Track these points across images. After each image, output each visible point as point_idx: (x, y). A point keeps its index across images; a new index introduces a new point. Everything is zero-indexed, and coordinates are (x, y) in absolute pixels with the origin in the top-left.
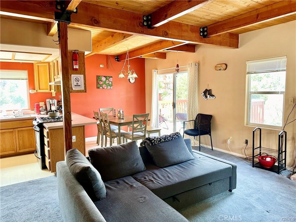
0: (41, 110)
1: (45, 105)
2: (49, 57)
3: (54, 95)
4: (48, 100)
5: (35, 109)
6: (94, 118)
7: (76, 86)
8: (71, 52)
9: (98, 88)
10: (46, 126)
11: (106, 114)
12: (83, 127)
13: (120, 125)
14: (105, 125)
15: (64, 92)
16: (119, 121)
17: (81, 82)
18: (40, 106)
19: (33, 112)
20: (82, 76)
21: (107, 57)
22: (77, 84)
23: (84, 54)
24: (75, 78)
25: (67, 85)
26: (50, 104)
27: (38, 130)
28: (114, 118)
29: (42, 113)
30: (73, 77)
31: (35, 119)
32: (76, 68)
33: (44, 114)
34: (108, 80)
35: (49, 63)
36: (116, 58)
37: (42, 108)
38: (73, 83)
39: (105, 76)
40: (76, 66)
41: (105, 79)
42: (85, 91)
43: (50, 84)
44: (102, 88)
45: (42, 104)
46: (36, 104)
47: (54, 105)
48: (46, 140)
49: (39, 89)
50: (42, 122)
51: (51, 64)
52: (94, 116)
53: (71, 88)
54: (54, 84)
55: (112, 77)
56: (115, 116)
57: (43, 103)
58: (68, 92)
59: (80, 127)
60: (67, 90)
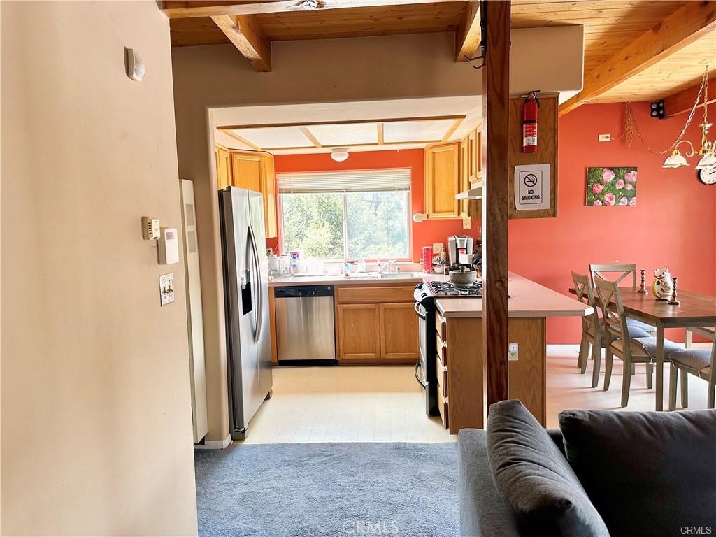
0: (435, 263)
1: (446, 250)
2: (458, 125)
3: (467, 225)
4: (453, 238)
5: (423, 259)
6: (572, 291)
7: (525, 198)
8: (518, 99)
9: (590, 203)
10: (441, 307)
11: (614, 284)
12: (540, 321)
13: (662, 323)
14: (607, 317)
15: (490, 217)
16: (658, 309)
17: (543, 188)
18: (434, 252)
19: (417, 266)
20: (546, 168)
21: (623, 109)
22: (529, 192)
23: (556, 99)
24: (523, 175)
25: (500, 193)
26: (457, 249)
27: (424, 316)
28: (638, 297)
29: (437, 269)
30: (521, 171)
31: (418, 285)
32: (531, 143)
33: (442, 273)
34: (623, 178)
35: (459, 144)
36: (653, 110)
37: (438, 257)
38: (519, 188)
39: (611, 169)
40: (531, 138)
41: (613, 176)
42: (551, 212)
43: (458, 197)
44: (600, 203)
45: (438, 248)
46: (426, 247)
47: (465, 251)
48: (440, 345)
49: (434, 212)
50: (434, 295)
51: (465, 146)
52: (573, 287)
53: (511, 204)
54: (467, 196)
55: (635, 169)
56: (643, 292)
57: (442, 245)
58: (503, 217)
59: (530, 321)
60: (500, 209)
